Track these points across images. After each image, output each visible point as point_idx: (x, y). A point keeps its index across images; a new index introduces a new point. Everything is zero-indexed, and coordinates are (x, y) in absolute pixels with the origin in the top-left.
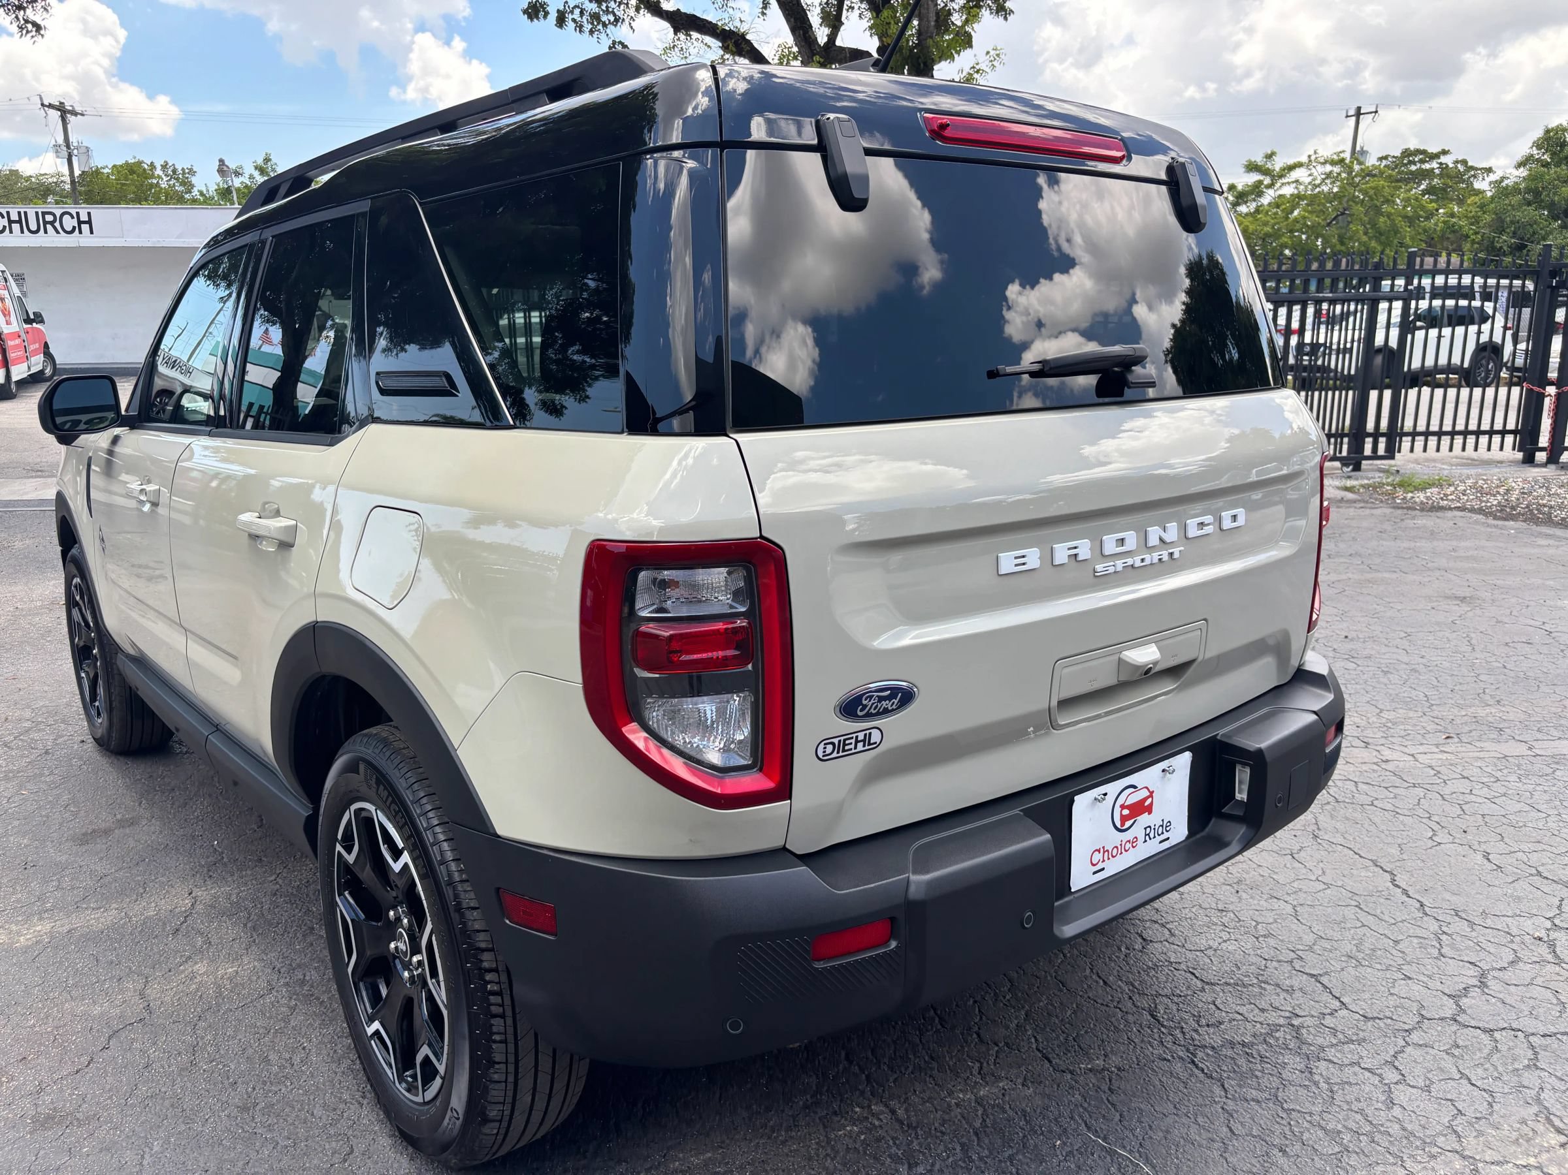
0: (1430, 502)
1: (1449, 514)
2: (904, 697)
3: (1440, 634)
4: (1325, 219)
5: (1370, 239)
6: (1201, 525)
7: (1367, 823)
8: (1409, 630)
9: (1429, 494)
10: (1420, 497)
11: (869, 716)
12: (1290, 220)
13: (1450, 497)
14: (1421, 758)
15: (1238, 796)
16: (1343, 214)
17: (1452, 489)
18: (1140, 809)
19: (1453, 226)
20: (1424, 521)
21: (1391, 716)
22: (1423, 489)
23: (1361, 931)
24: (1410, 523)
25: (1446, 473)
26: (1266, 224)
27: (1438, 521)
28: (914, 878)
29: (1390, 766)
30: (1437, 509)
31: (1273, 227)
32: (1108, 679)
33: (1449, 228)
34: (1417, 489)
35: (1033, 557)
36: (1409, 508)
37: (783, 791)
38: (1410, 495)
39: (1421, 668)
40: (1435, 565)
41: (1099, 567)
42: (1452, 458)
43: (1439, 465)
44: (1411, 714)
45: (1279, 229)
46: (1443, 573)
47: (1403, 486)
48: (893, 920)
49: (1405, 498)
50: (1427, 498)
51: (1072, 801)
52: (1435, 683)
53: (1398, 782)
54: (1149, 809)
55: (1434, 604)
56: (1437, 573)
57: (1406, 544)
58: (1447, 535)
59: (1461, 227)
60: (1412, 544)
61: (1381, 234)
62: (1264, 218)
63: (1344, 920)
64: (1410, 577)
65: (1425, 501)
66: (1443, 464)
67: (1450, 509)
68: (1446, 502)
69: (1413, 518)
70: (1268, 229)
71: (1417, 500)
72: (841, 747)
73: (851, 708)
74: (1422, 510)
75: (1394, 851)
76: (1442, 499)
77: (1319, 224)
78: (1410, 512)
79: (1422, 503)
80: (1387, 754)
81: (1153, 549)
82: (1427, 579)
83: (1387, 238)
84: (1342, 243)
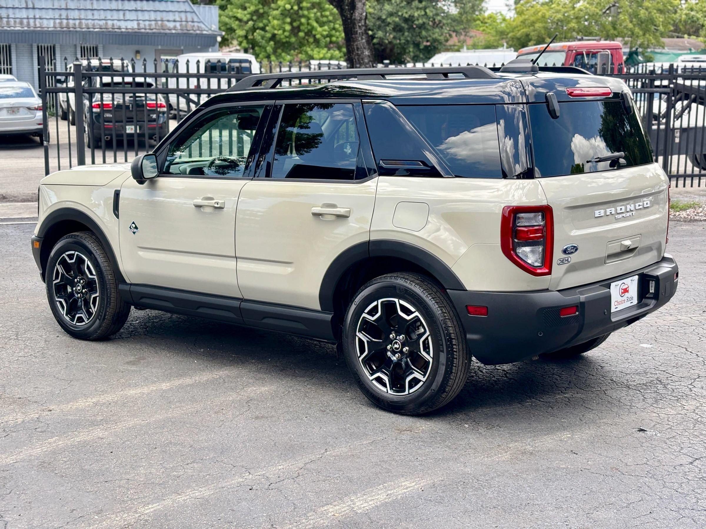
0: (689, 217)
1: (700, 223)
2: (576, 249)
3: (699, 277)
4: (601, 10)
5: (634, 25)
6: (639, 205)
7: (675, 337)
8: (684, 276)
9: (688, 213)
10: (683, 214)
11: (569, 253)
12: (576, 9)
13: (700, 214)
14: (694, 318)
15: (651, 291)
16: (614, 6)
17: (701, 209)
18: (626, 291)
19: (692, 17)
20: (687, 227)
21: (680, 306)
22: (685, 210)
23: (677, 361)
24: (679, 228)
25: (697, 200)
26: (558, 12)
27: (694, 227)
28: (581, 296)
29: (682, 321)
30: (692, 221)
31: (564, 15)
32: (618, 250)
33: (689, 19)
34: (681, 209)
35: (602, 212)
36: (678, 221)
37: (549, 273)
38: (678, 213)
39: (691, 290)
40: (694, 248)
41: (616, 216)
42: (701, 191)
43: (693, 196)
44: (688, 305)
45: (568, 16)
46: (698, 252)
47: (673, 208)
48: (577, 306)
49: (675, 215)
50: (688, 215)
51: (610, 285)
52: (698, 294)
53: (685, 325)
54: (628, 291)
55: (695, 265)
56: (696, 252)
57: (678, 239)
58: (699, 234)
59: (698, 19)
60: (682, 239)
61: (642, 22)
62: (557, 8)
63: (671, 359)
64: (682, 254)
65: (686, 216)
66: (695, 195)
67: (701, 221)
68: (698, 217)
69: (681, 225)
70: (560, 16)
71: (682, 216)
72: (562, 262)
73: (565, 251)
74: (685, 221)
75: (687, 343)
76: (696, 215)
77: (597, 13)
78: (678, 222)
79: (684, 217)
80: (680, 317)
81: (628, 212)
82: (691, 255)
83: (647, 26)
84: (615, 29)
